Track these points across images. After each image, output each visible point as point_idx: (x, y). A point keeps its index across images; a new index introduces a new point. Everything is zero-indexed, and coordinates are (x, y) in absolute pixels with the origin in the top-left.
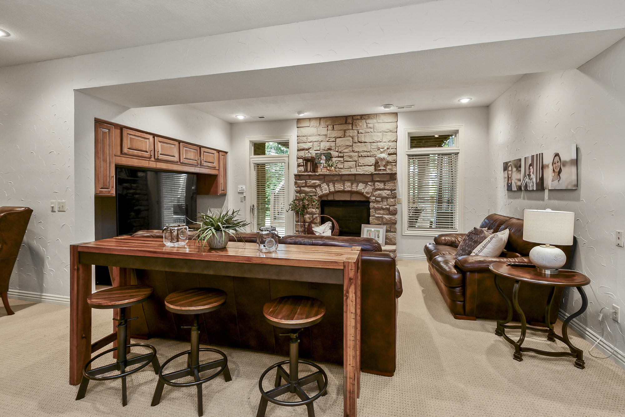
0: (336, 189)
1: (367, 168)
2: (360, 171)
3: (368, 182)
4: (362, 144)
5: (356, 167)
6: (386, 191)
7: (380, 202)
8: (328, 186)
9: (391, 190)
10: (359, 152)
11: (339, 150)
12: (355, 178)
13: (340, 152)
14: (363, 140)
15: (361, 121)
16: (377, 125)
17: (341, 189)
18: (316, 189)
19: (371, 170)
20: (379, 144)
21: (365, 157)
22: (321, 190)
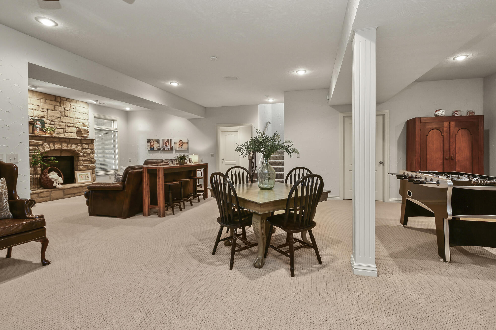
0: (56, 148)
1: (72, 134)
2: (67, 135)
3: (78, 144)
4: (68, 118)
5: (64, 132)
6: (89, 150)
7: (86, 156)
8: (49, 145)
9: (92, 149)
10: (65, 123)
11: (51, 119)
12: (70, 141)
13: (52, 121)
14: (69, 115)
15: (67, 102)
16: (77, 107)
17: (60, 148)
18: (38, 148)
19: (74, 136)
20: (79, 120)
21: (70, 127)
22: (44, 149)
